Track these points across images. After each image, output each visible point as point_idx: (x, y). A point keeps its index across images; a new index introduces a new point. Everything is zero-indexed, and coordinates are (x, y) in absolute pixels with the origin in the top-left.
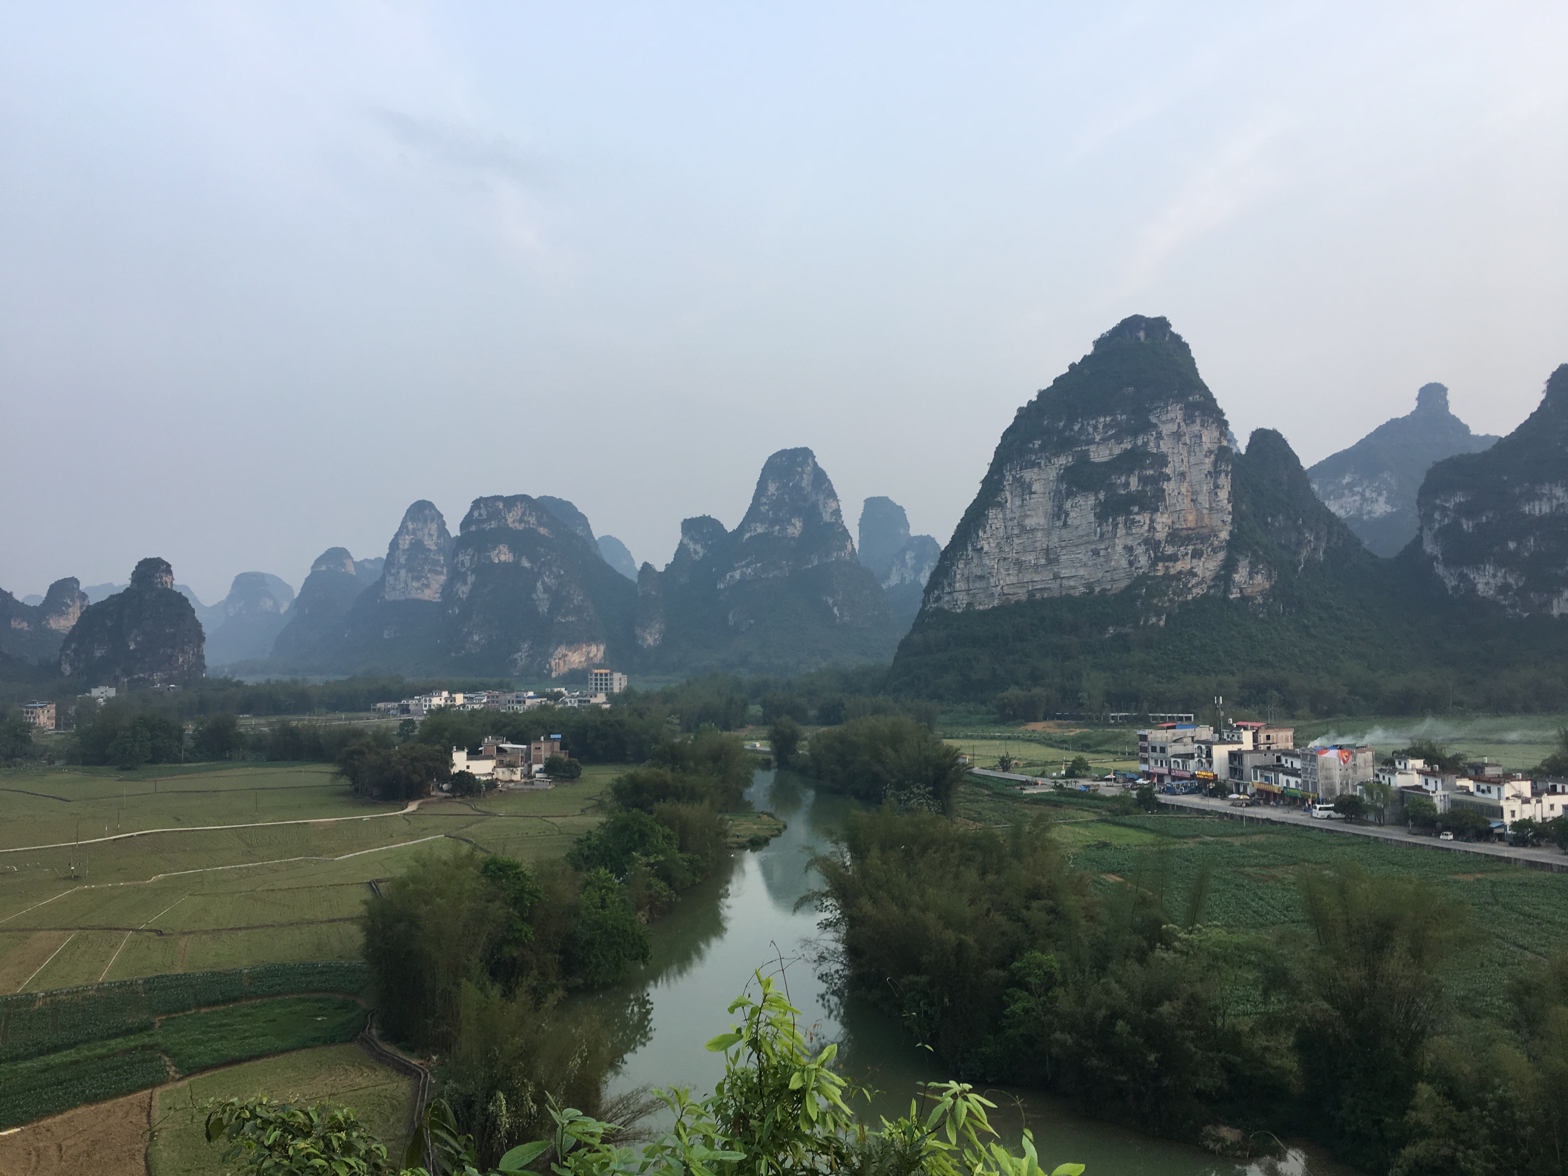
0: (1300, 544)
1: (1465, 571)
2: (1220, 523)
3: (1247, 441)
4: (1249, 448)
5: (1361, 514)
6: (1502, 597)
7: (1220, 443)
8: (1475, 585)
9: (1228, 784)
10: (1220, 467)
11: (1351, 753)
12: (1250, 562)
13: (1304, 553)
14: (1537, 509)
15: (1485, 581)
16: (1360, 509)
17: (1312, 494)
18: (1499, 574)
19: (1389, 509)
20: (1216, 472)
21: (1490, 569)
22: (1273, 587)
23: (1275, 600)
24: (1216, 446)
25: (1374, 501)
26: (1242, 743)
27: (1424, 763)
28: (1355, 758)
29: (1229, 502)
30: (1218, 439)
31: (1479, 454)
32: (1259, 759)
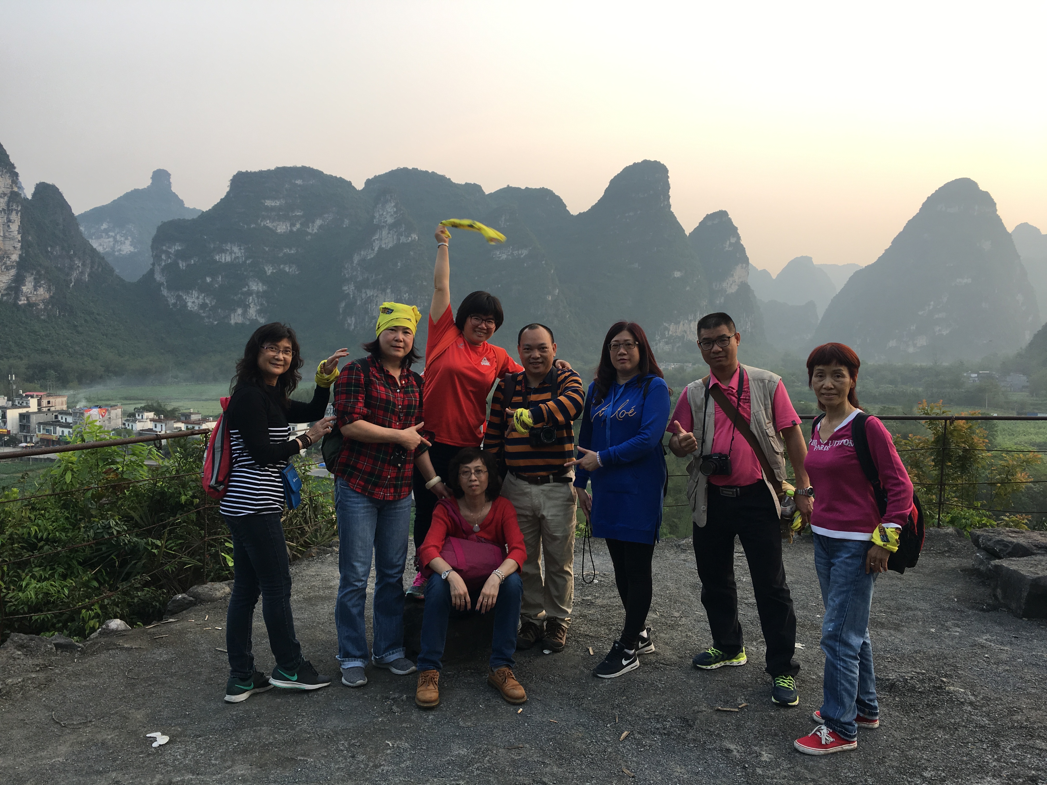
0: (71, 268)
1: (180, 294)
2: (12, 248)
3: (33, 190)
4: (34, 195)
5: (114, 251)
6: (202, 311)
7: (12, 189)
8: (186, 303)
9: (18, 437)
10: (12, 206)
11: (107, 410)
12: (35, 279)
13: (75, 274)
14: (223, 258)
15: (192, 301)
16: (113, 248)
17: (80, 234)
18: (201, 297)
19: (132, 249)
20: (9, 210)
21: (195, 293)
22: (51, 297)
23: (53, 306)
24: (9, 190)
25: (123, 243)
26: (30, 407)
27: (154, 415)
28: (110, 413)
29: (19, 233)
30: (11, 186)
31: (188, 220)
32: (42, 418)
